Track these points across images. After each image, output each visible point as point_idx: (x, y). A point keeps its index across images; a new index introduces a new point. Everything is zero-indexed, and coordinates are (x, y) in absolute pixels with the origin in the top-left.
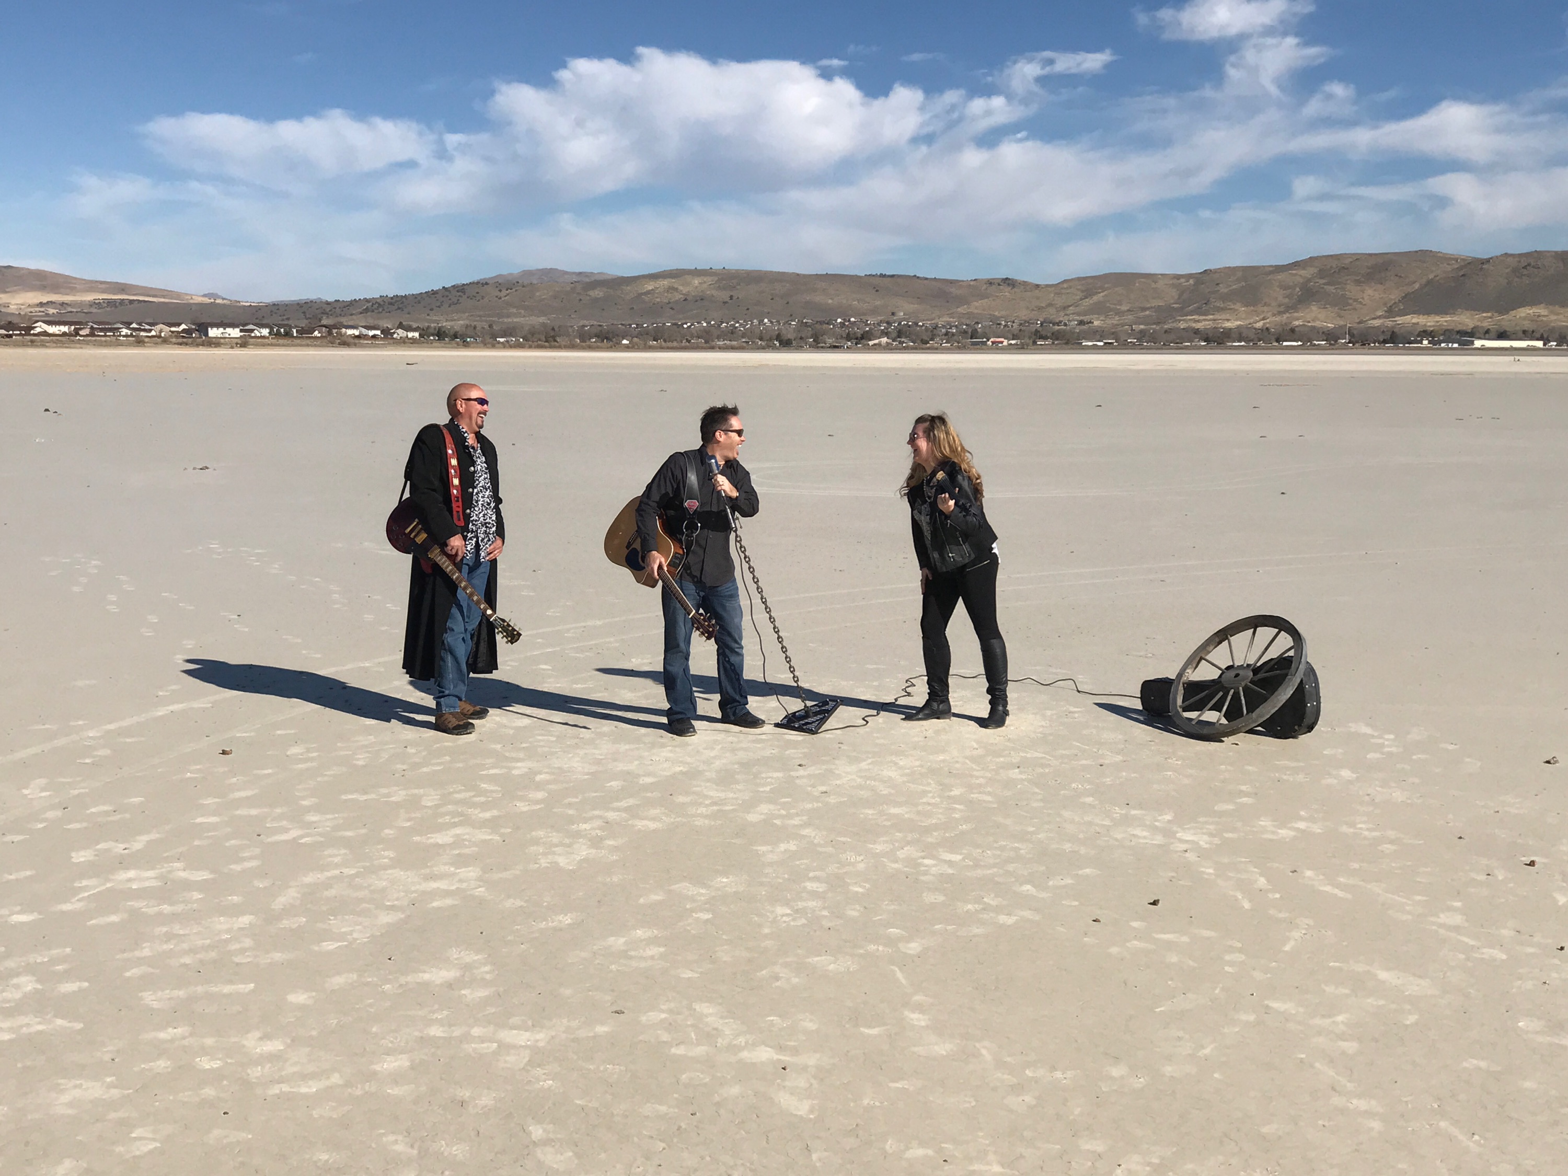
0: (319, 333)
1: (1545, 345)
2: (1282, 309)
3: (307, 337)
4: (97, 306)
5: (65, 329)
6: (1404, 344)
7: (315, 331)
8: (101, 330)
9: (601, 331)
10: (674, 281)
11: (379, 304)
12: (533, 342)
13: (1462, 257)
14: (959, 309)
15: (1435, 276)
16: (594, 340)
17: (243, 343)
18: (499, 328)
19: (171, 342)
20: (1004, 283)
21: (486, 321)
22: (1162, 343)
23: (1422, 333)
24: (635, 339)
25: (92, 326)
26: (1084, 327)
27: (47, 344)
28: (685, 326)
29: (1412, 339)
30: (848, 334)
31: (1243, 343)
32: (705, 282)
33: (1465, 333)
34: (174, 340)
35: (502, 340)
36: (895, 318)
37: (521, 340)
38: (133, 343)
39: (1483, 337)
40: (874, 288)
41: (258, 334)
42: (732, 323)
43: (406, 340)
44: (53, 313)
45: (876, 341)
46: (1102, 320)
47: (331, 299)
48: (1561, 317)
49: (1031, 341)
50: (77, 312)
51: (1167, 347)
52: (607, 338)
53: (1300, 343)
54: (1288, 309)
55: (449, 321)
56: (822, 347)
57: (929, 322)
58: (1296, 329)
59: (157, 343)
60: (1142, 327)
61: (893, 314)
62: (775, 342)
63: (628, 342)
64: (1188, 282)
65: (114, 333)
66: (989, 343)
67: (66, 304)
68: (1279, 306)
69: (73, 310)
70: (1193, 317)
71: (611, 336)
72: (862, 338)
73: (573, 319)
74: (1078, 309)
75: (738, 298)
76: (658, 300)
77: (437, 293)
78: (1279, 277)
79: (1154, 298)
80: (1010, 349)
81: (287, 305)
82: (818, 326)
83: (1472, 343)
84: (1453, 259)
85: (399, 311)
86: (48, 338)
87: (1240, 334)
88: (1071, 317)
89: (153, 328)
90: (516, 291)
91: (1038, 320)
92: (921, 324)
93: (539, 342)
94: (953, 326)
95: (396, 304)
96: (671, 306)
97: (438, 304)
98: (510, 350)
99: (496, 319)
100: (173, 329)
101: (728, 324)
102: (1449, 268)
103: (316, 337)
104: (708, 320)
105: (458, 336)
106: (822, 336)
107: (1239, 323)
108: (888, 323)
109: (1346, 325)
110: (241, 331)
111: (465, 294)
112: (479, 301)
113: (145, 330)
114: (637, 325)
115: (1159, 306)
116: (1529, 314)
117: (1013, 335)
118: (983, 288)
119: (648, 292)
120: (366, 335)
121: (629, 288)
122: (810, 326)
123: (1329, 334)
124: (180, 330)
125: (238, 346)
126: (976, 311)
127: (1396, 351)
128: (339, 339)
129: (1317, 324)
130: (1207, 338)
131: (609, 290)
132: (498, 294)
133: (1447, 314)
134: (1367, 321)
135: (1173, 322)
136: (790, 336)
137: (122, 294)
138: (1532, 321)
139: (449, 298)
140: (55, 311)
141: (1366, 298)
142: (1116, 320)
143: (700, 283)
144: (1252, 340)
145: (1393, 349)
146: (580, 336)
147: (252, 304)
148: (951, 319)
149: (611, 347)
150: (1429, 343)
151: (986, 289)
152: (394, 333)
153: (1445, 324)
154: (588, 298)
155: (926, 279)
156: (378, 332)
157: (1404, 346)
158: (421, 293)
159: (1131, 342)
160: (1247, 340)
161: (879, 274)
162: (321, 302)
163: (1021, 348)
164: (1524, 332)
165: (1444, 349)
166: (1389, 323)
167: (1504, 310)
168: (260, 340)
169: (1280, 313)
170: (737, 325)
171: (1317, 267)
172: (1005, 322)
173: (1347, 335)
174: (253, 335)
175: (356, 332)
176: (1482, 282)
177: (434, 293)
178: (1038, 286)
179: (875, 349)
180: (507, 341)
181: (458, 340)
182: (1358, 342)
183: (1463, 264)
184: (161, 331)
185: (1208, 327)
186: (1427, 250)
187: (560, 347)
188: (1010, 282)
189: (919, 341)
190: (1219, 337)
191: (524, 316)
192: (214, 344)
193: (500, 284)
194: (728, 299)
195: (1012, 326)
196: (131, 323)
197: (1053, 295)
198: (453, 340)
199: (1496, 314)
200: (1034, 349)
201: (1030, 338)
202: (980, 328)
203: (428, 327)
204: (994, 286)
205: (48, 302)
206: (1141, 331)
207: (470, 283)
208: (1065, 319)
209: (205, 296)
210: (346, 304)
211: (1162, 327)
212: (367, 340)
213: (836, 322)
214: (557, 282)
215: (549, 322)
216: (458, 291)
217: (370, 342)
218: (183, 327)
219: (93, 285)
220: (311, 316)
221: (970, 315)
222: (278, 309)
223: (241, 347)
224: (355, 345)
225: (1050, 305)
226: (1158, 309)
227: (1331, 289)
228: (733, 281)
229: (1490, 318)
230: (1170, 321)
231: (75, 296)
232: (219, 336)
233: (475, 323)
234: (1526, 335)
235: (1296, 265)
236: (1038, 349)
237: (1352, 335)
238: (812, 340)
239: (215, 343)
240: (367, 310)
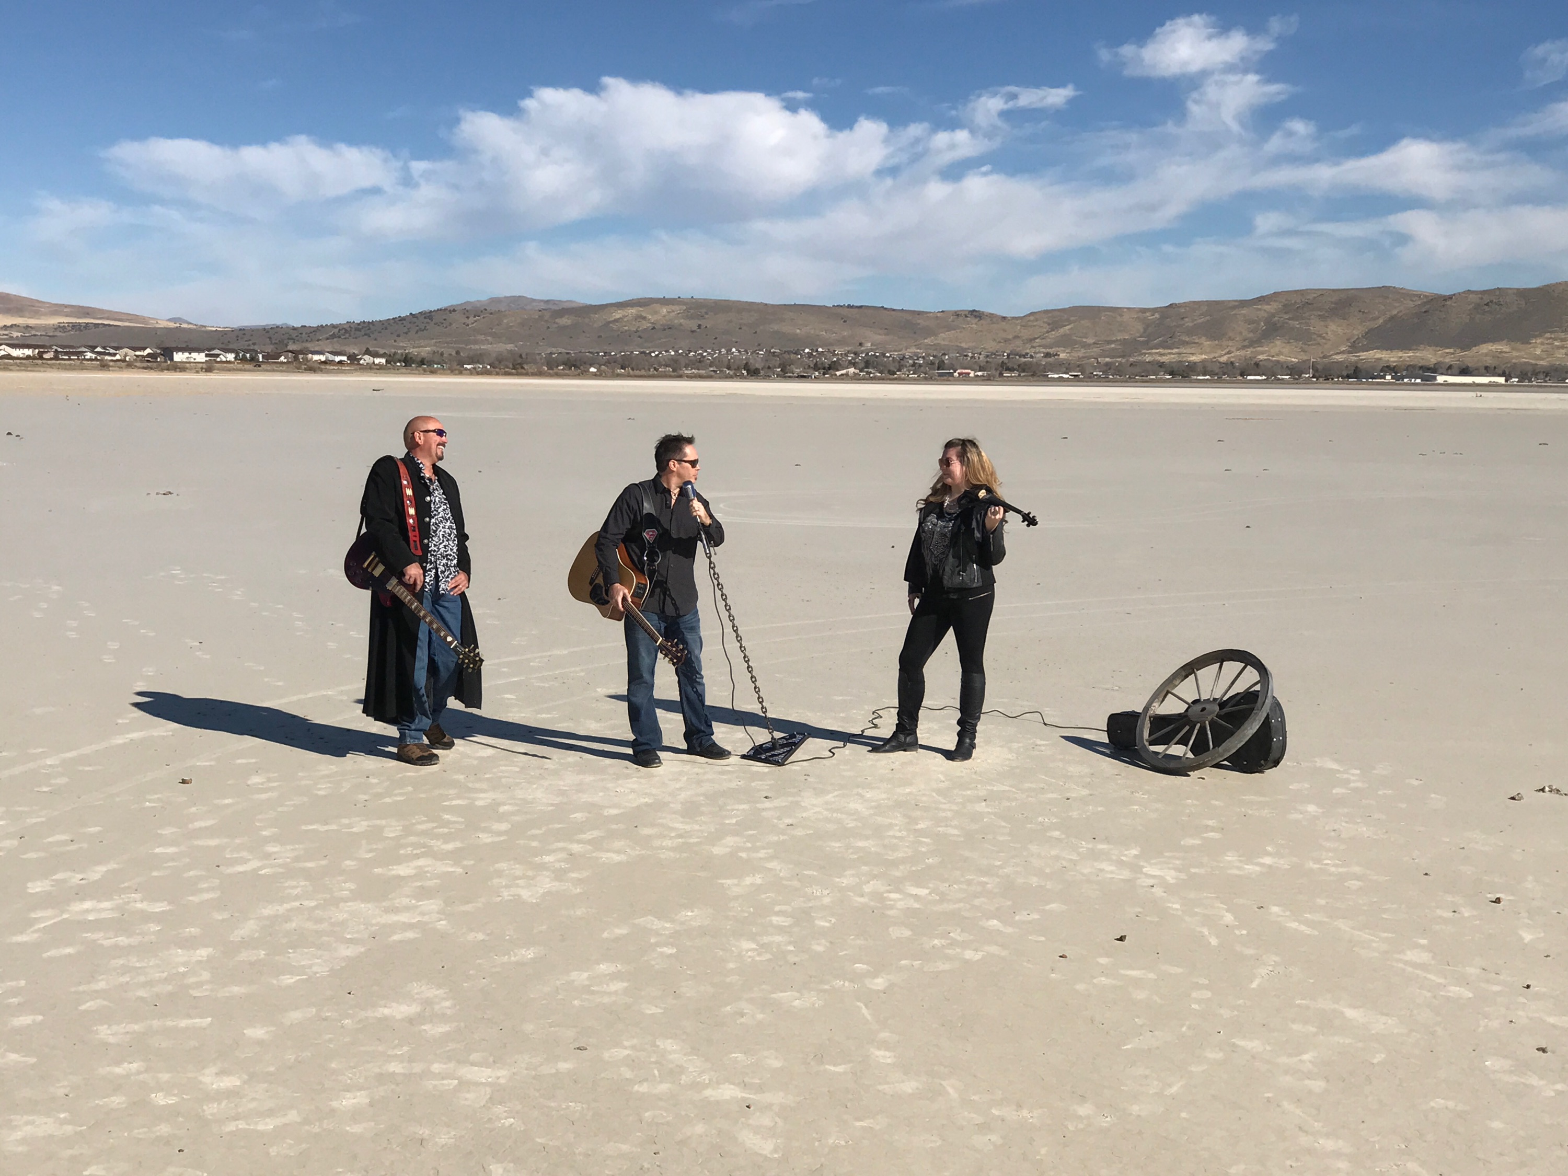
0: (285, 359)
1: (1506, 381)
2: (1246, 343)
3: (273, 362)
4: (61, 330)
5: (28, 352)
6: (1367, 379)
7: (281, 356)
8: (66, 353)
9: (568, 359)
10: (641, 309)
11: (346, 330)
12: (500, 369)
13: (1424, 294)
14: (926, 341)
15: (1398, 313)
16: (562, 368)
17: (208, 368)
18: (466, 354)
19: (136, 366)
20: (971, 315)
21: (453, 348)
22: (1128, 376)
23: (1386, 369)
24: (603, 367)
25: (56, 350)
26: (1049, 359)
27: (11, 367)
28: (653, 355)
29: (1375, 374)
30: (816, 364)
31: (1208, 377)
32: (673, 311)
33: (1428, 369)
34: (138, 364)
35: (469, 367)
36: (863, 348)
37: (489, 367)
38: (97, 367)
39: (1445, 373)
40: (842, 319)
41: (224, 359)
42: (700, 352)
43: (373, 366)
44: (17, 337)
45: (844, 372)
46: (1067, 353)
47: (297, 324)
48: (1523, 353)
49: (998, 372)
50: (41, 335)
51: (1132, 380)
52: (575, 366)
53: (1264, 377)
54: (1252, 343)
55: (416, 347)
56: (790, 377)
57: (897, 353)
58: (1261, 363)
59: (122, 368)
60: (1107, 359)
61: (861, 344)
62: (743, 372)
63: (595, 370)
64: (1153, 315)
65: (78, 357)
66: (956, 374)
67: (31, 327)
68: (1245, 340)
69: (37, 333)
70: (1158, 351)
71: (578, 364)
72: (830, 368)
73: (541, 346)
74: (1044, 342)
75: (706, 327)
76: (626, 328)
77: (405, 320)
78: (1242, 312)
79: (1119, 331)
80: (977, 380)
81: (253, 331)
82: (786, 356)
83: (1435, 378)
84: (1417, 295)
85: (366, 337)
86: (12, 361)
87: (1204, 367)
88: (1037, 350)
89: (117, 352)
90: (484, 318)
91: (1005, 352)
92: (888, 355)
93: (507, 370)
94: (920, 357)
95: (363, 330)
96: (639, 334)
97: (405, 330)
98: (478, 377)
99: (463, 346)
100: (138, 353)
101: (696, 352)
102: (1411, 304)
103: (282, 363)
104: (675, 350)
105: (425, 362)
106: (790, 366)
107: (1204, 356)
108: (855, 354)
109: (1310, 360)
110: (207, 356)
111: (432, 321)
112: (446, 327)
113: (110, 354)
114: (605, 353)
115: (1125, 339)
116: (1491, 350)
117: (980, 367)
118: (950, 320)
119: (616, 321)
120: (332, 361)
121: (597, 316)
122: (778, 356)
123: (1292, 369)
124: (145, 354)
125: (204, 370)
126: (943, 343)
127: (1359, 386)
128: (305, 365)
129: (1282, 358)
130: (1173, 371)
131: (577, 318)
132: (466, 320)
133: (1410, 350)
134: (1332, 355)
135: (1139, 355)
136: (757, 366)
137: (85, 317)
138: (1493, 357)
139: (416, 324)
140: (19, 334)
141: (1329, 333)
142: (1082, 353)
143: (669, 312)
144: (1216, 374)
145: (1356, 384)
146: (547, 364)
147: (218, 329)
148: (919, 351)
149: (579, 375)
150: (1392, 379)
151: (953, 321)
152: (361, 359)
153: (1408, 359)
154: (556, 325)
155: (894, 310)
156: (344, 358)
157: (1367, 381)
158: (389, 319)
159: (1097, 375)
160: (1212, 374)
161: (846, 305)
162: (288, 327)
163: (988, 380)
164: (1486, 368)
165: (1406, 384)
166: (1352, 358)
167: (1466, 347)
168: (225, 365)
169: (1244, 347)
170: (705, 354)
171: (1281, 302)
172: (972, 353)
173: (1311, 370)
174: (218, 359)
175: (323, 358)
176: (1444, 318)
177: (402, 319)
178: (1004, 318)
179: (843, 379)
180: (474, 368)
181: (425, 366)
182: (1322, 377)
183: (1425, 300)
184: (126, 355)
185: (1174, 360)
186: (1391, 287)
187: (527, 374)
188: (977, 314)
189: (886, 372)
190: (1183, 371)
191: (491, 344)
192: (179, 368)
193: (467, 311)
194: (695, 328)
195: (979, 358)
196: (96, 347)
197: (1019, 327)
198: (420, 366)
199: (1458, 351)
200: (1000, 381)
201: (996, 369)
202: (947, 359)
203: (395, 354)
204: (961, 319)
205: (12, 326)
206: (1107, 364)
207: (438, 310)
208: (1031, 351)
209: (170, 320)
210: (313, 330)
211: (1127, 360)
212: (333, 365)
213: (804, 352)
214: (525, 310)
215: (516, 349)
216: (425, 318)
217: (336, 368)
218: (148, 351)
219: (57, 309)
220: (277, 341)
221: (936, 346)
222: (244, 334)
223: (206, 371)
224: (321, 370)
225: (1016, 337)
226: (1124, 342)
227: (1296, 324)
228: (701, 310)
229: (1453, 354)
230: (1135, 354)
231: (40, 319)
232: (184, 360)
233: (442, 350)
234: (1488, 371)
235: (1261, 300)
236: (1005, 381)
237: (1316, 370)
238: (780, 369)
240: (333, 336)
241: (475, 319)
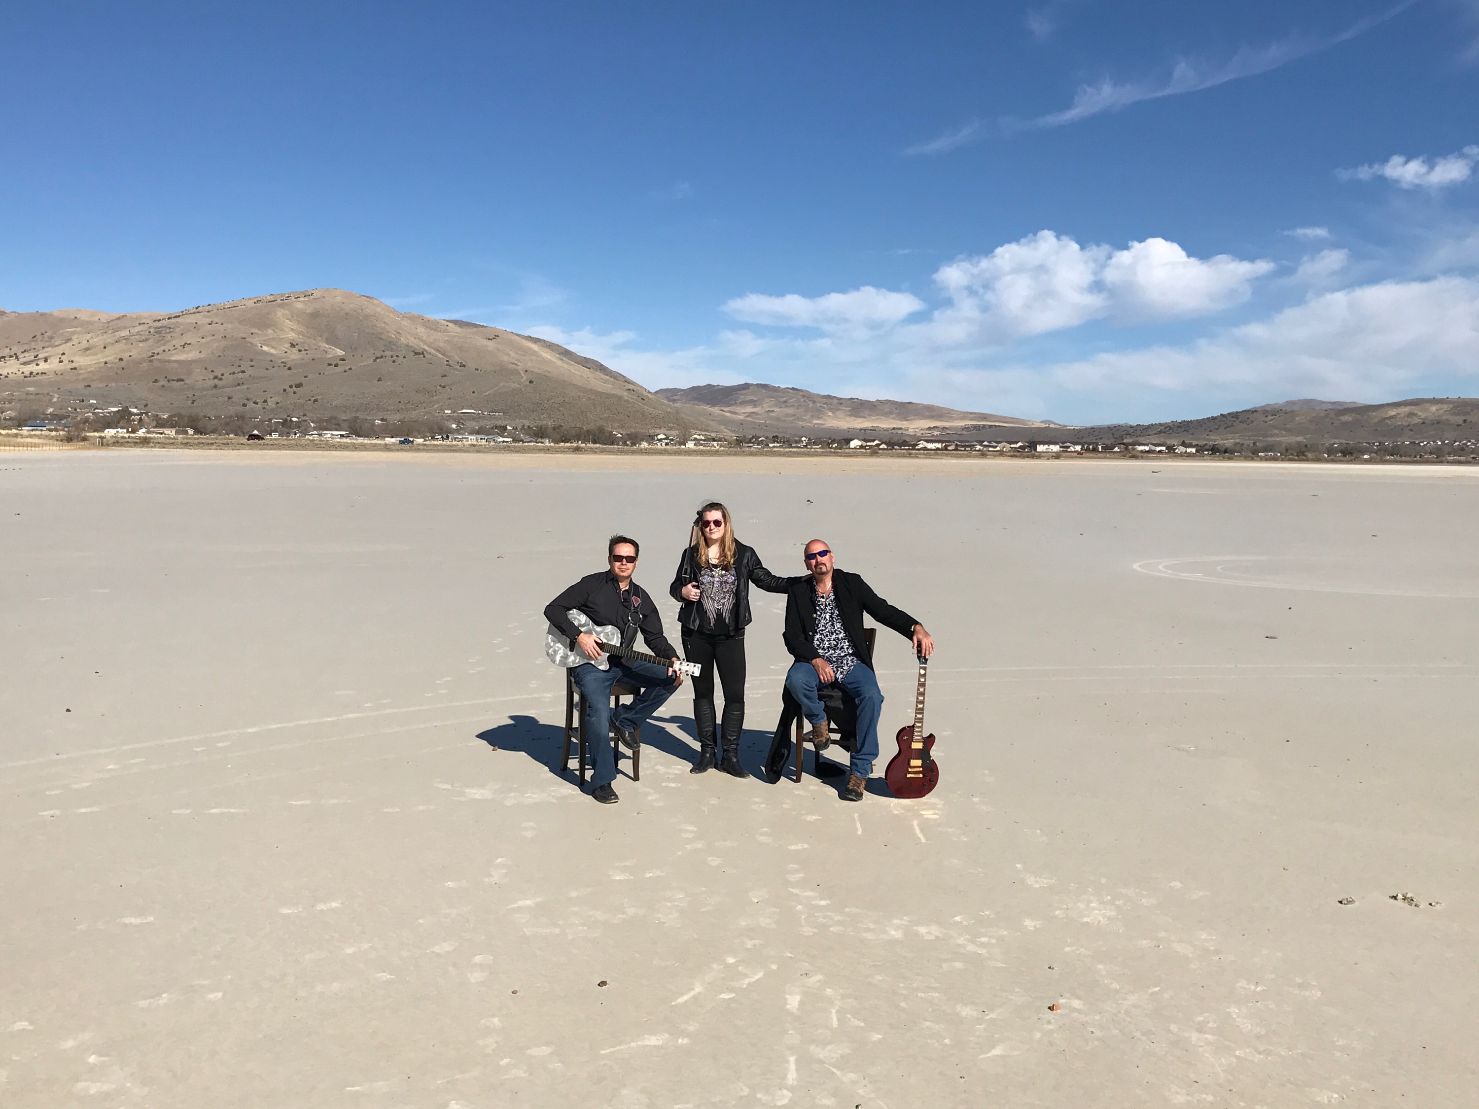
3: (1107, 452)
4: (965, 429)
5: (939, 445)
7: (1116, 447)
8: (963, 446)
9: (1347, 448)
10: (1414, 408)
11: (1170, 427)
12: (1286, 456)
16: (1339, 455)
17: (1057, 456)
18: (1259, 445)
19: (1010, 455)
21: (1252, 440)
24: (1375, 454)
25: (957, 444)
28: (1422, 444)
32: (1442, 409)
34: (1012, 454)
35: (1260, 454)
37: (1276, 454)
38: (982, 456)
41: (1073, 450)
42: (1464, 442)
43: (1185, 454)
47: (1133, 424)
52: (1351, 454)
59: (999, 456)
63: (1367, 457)
65: (973, 448)
75: (1471, 422)
76: (1399, 423)
86: (926, 452)
89: (1001, 445)
100: (1013, 446)
101: (1460, 442)
103: (1115, 452)
104: (1442, 440)
105: (1228, 451)
110: (1061, 447)
113: (995, 446)
114: (1380, 443)
119: (1391, 417)
120: (1153, 450)
121: (1374, 414)
128: (1133, 453)
131: (1357, 415)
132: (1265, 419)
137: (985, 420)
139: (1224, 422)
140: (939, 432)
143: (1438, 410)
146: (1328, 452)
147: (1076, 428)
152: (1176, 449)
154: (1337, 422)
156: (1164, 448)
158: (1204, 419)
162: (1124, 426)
170: (1469, 444)
174: (1069, 450)
175: (1147, 448)
177: (1214, 418)
180: (1264, 456)
181: (1227, 454)
184: (1003, 447)
187: (1307, 460)
191: (1283, 436)
193: (1270, 411)
194: (1460, 423)
196: (984, 442)
198: (1223, 454)
203: (1203, 445)
207: (1242, 411)
209: (1042, 422)
210: (1146, 427)
212: (1154, 454)
214: (1314, 410)
215: (1301, 441)
216: (1232, 417)
217: (1155, 456)
218: (1020, 444)
219: (965, 414)
222: (1094, 432)
223: (1055, 459)
224: (1142, 457)
228: (1467, 408)
231: (954, 421)
232: (1045, 451)
233: (1244, 442)
239: (1039, 456)
240: (1160, 432)
241: (1272, 418)
